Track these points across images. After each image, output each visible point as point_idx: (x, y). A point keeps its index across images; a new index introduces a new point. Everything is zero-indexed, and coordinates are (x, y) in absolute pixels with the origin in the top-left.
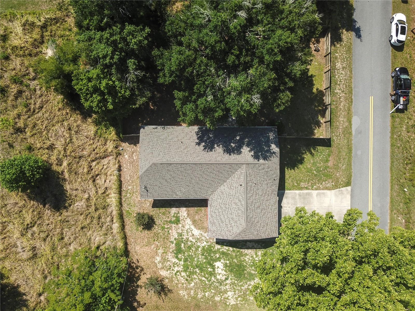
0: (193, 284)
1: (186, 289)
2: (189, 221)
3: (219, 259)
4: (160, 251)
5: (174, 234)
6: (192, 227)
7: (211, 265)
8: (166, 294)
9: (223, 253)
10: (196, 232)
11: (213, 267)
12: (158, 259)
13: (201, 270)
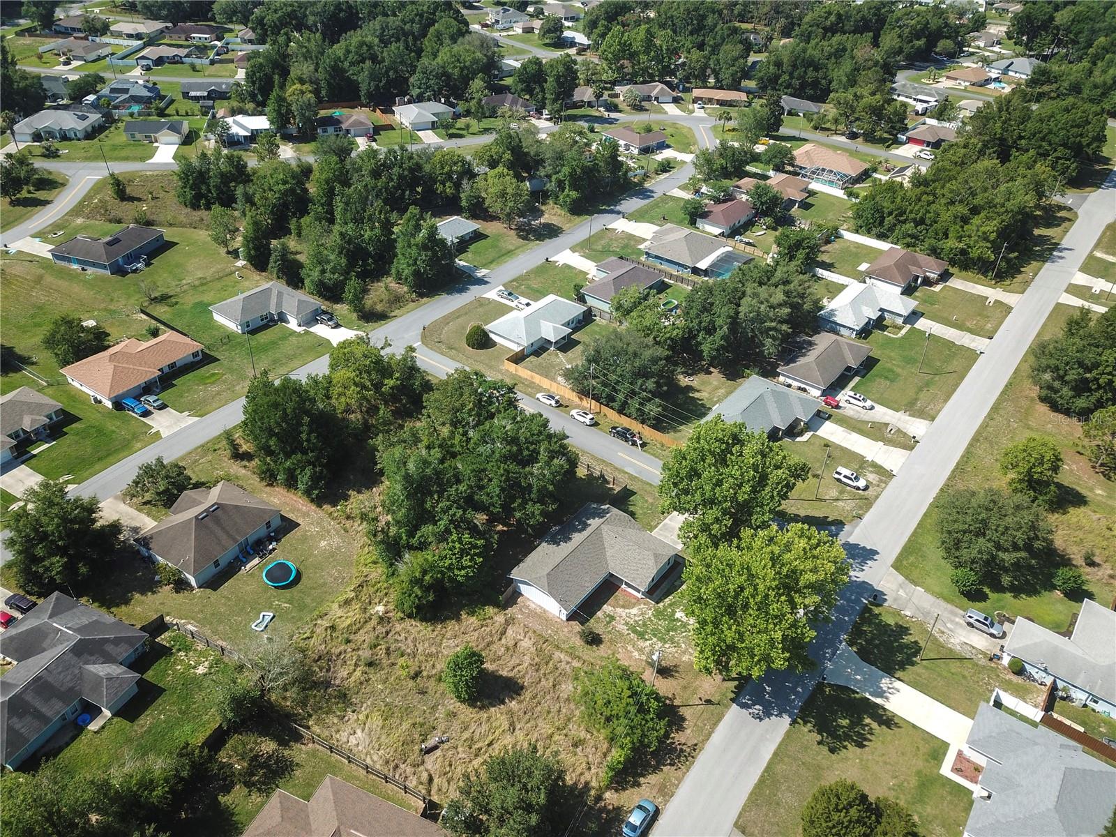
0: (683, 646)
1: (684, 653)
2: (619, 610)
3: (674, 612)
4: (630, 648)
5: (623, 628)
6: (627, 611)
7: (675, 620)
8: (677, 672)
9: (670, 605)
10: (634, 611)
11: (678, 620)
12: (636, 654)
13: (675, 630)
